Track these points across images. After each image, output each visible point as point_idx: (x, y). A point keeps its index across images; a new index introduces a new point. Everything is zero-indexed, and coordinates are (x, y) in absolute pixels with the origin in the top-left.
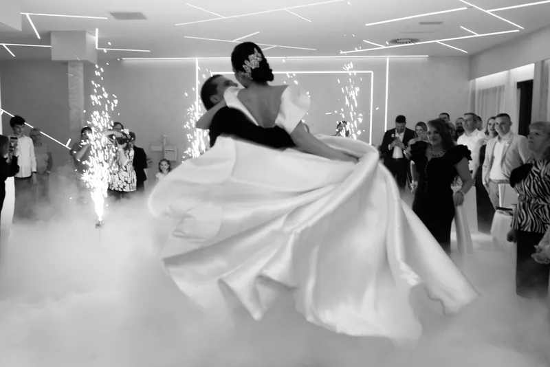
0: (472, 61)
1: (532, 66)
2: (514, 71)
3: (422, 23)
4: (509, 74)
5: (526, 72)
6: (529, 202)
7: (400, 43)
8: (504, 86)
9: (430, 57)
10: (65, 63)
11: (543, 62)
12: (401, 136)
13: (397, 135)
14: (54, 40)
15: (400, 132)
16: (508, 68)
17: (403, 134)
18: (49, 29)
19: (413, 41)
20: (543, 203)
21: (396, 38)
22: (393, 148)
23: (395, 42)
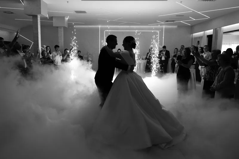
0: (192, 28)
1: (212, 30)
2: (206, 31)
3: (177, 16)
4: (204, 33)
5: (210, 32)
6: (209, 72)
7: (169, 22)
8: (203, 36)
9: (178, 26)
10: (58, 27)
11: (216, 29)
12: (164, 53)
13: (163, 52)
14: (54, 19)
15: (164, 51)
16: (204, 31)
17: (165, 52)
18: (52, 16)
19: (173, 21)
20: (212, 72)
21: (168, 20)
22: (162, 57)
23: (167, 21)
